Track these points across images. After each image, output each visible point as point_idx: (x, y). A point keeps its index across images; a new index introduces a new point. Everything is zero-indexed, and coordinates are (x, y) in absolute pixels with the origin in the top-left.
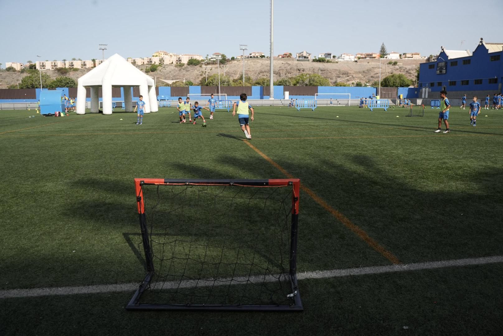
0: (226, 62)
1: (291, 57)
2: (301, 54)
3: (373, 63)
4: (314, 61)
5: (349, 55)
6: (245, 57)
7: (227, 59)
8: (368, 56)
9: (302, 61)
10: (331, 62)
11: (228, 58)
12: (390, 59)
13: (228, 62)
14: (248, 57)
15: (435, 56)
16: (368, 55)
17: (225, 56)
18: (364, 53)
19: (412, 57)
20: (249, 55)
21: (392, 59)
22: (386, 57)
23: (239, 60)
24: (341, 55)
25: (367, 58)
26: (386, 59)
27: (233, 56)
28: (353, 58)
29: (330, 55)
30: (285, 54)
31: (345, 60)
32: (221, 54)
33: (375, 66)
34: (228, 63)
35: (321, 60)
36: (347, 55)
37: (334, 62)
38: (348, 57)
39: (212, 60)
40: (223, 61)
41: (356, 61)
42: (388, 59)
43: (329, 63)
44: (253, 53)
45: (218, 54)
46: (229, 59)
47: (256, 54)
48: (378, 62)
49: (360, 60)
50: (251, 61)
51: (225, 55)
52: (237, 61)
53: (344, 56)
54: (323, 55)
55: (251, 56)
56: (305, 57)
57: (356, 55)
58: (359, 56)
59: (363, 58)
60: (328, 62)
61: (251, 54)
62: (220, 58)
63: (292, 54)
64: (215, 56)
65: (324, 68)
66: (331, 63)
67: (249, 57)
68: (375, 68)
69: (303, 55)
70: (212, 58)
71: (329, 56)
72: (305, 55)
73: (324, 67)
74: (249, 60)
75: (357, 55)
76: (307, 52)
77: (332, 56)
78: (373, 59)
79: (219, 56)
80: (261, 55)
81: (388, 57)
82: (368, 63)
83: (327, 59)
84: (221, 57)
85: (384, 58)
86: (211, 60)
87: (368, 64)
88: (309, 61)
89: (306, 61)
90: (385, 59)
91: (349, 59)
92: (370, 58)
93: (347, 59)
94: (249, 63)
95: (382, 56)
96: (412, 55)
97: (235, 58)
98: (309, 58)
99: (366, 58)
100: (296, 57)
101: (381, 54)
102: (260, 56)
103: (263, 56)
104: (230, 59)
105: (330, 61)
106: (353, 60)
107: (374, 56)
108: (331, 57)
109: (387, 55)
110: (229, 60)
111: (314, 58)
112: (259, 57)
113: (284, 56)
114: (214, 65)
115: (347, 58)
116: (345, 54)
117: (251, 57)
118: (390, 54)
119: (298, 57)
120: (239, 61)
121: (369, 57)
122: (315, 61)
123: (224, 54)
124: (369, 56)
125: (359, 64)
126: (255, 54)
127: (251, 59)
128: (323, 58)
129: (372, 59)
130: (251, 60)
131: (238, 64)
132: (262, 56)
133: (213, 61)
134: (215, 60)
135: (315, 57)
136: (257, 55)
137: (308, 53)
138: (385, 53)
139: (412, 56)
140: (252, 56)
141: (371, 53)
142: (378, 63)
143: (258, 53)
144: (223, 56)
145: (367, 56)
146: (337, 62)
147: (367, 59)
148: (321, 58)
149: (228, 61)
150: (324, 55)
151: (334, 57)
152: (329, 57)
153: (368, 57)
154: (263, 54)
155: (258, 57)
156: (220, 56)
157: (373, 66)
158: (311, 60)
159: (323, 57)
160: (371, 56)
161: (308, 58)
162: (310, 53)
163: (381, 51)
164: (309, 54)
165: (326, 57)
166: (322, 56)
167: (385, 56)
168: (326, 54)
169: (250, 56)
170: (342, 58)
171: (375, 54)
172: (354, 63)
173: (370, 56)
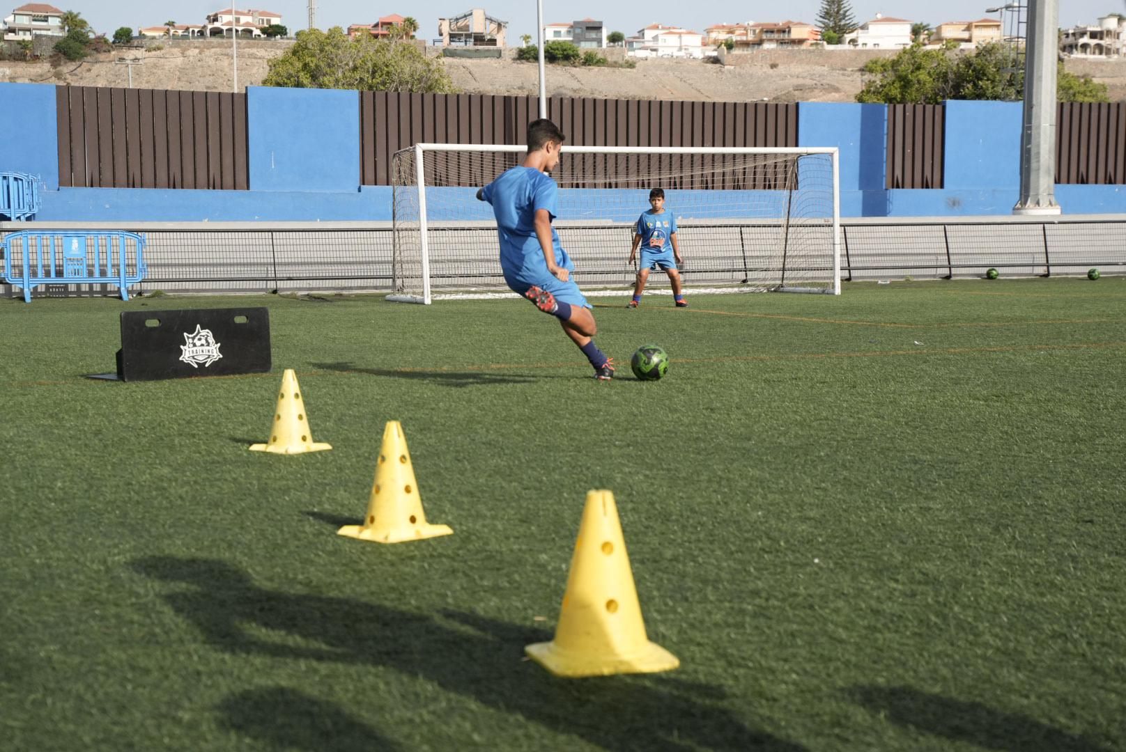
0: (88, 51)
1: (413, 37)
2: (461, 23)
3: (796, 69)
4: (526, 55)
5: (680, 34)
6: (187, 29)
7: (92, 36)
8: (769, 36)
9: (470, 57)
10: (601, 62)
11: (99, 33)
12: (870, 47)
13: (97, 50)
14: (202, 33)
15: (1071, 31)
16: (772, 32)
17: (83, 23)
18: (752, 23)
19: (969, 40)
20: (206, 22)
21: (881, 48)
22: (853, 41)
23: (156, 44)
24: (642, 32)
25: (766, 46)
26: (852, 47)
27: (126, 26)
28: (695, 48)
29: (598, 28)
30: (384, 24)
31: (660, 53)
32: (56, 11)
33: (808, 82)
34: (102, 57)
35: (559, 54)
36: (670, 31)
37: (615, 65)
38: (673, 40)
39: (11, 36)
40: (72, 43)
41: (716, 60)
42: (860, 47)
43: (596, 69)
44: (229, 12)
45: (46, 8)
46: (101, 40)
47: (244, 19)
48: (817, 64)
49: (736, 52)
50: (218, 50)
51: (81, 17)
52: (149, 50)
53: (655, 38)
54: (564, 30)
55: (217, 25)
56: (479, 39)
57: (705, 33)
58: (723, 36)
59: (746, 44)
60: (590, 60)
61: (215, 20)
62: (54, 28)
63: (419, 22)
64: (24, 21)
65: (580, 90)
66: (606, 70)
67: (208, 32)
68: (812, 89)
69: (467, 27)
70: (12, 30)
71: (593, 35)
72: (477, 26)
73: (576, 85)
74: (210, 47)
75: (709, 31)
76: (490, 15)
77: (605, 33)
78: (796, 48)
79: (45, 19)
80: (266, 25)
81: (860, 42)
82: (773, 66)
83: (585, 47)
84: (62, 28)
85: (839, 41)
86: (6, 37)
87: (771, 71)
88: (499, 54)
89: (486, 54)
90: (846, 47)
91: (680, 49)
92: (782, 42)
93: (668, 51)
94: (211, 62)
95: (832, 34)
96: (968, 28)
97: (135, 34)
98: (499, 44)
99: (760, 43)
100: (438, 37)
101: (826, 27)
102: (264, 31)
103: (277, 26)
104: (111, 39)
105: (600, 56)
106: (699, 53)
107: (796, 34)
108: (599, 41)
109: (852, 28)
110: (106, 41)
111: (524, 46)
112: (257, 32)
113: (380, 31)
114: (23, 64)
115: (669, 46)
116: (657, 27)
117: (216, 32)
118: (871, 27)
119: (446, 39)
120: (159, 48)
121: (777, 41)
122: (527, 59)
123: (75, 12)
124: (776, 36)
125: (730, 72)
126: (238, 20)
127: (215, 40)
128: (565, 42)
129: (790, 48)
130: (220, 46)
131: (155, 66)
132: (271, 27)
133: (19, 43)
134: (28, 37)
135: (527, 38)
136: (247, 24)
137: (491, 20)
138: (843, 23)
139: (966, 35)
140: (225, 28)
141: (781, 23)
142: (818, 69)
143: (250, 13)
144: (70, 20)
145: (764, 37)
146: (631, 65)
147: (768, 50)
148: (554, 42)
149: (100, 45)
150: (569, 32)
151: (615, 38)
152: (593, 40)
153: (770, 40)
154: (275, 21)
155: (251, 32)
156: (54, 22)
157: (801, 81)
158: (509, 55)
159: (565, 38)
160: (781, 36)
161: (493, 42)
162: (501, 19)
163: (827, 15)
164: (499, 25)
165: (578, 39)
166: (557, 33)
167: (848, 37)
168: (574, 27)
169: (210, 26)
170: (647, 44)
171: (801, 24)
172: (710, 66)
173: (780, 33)
